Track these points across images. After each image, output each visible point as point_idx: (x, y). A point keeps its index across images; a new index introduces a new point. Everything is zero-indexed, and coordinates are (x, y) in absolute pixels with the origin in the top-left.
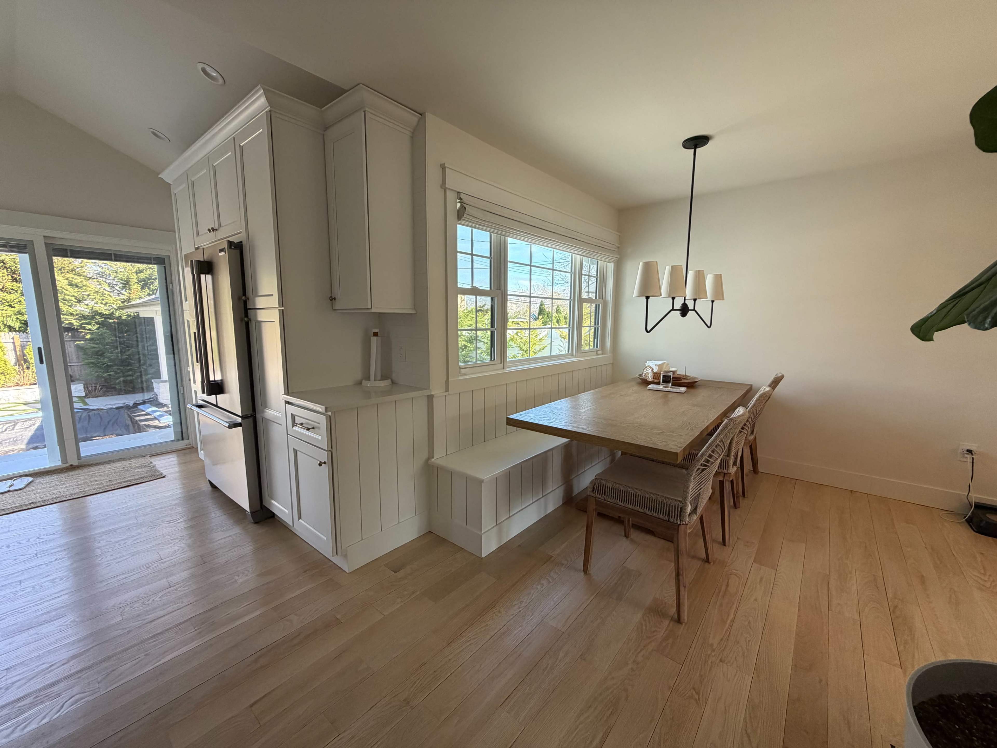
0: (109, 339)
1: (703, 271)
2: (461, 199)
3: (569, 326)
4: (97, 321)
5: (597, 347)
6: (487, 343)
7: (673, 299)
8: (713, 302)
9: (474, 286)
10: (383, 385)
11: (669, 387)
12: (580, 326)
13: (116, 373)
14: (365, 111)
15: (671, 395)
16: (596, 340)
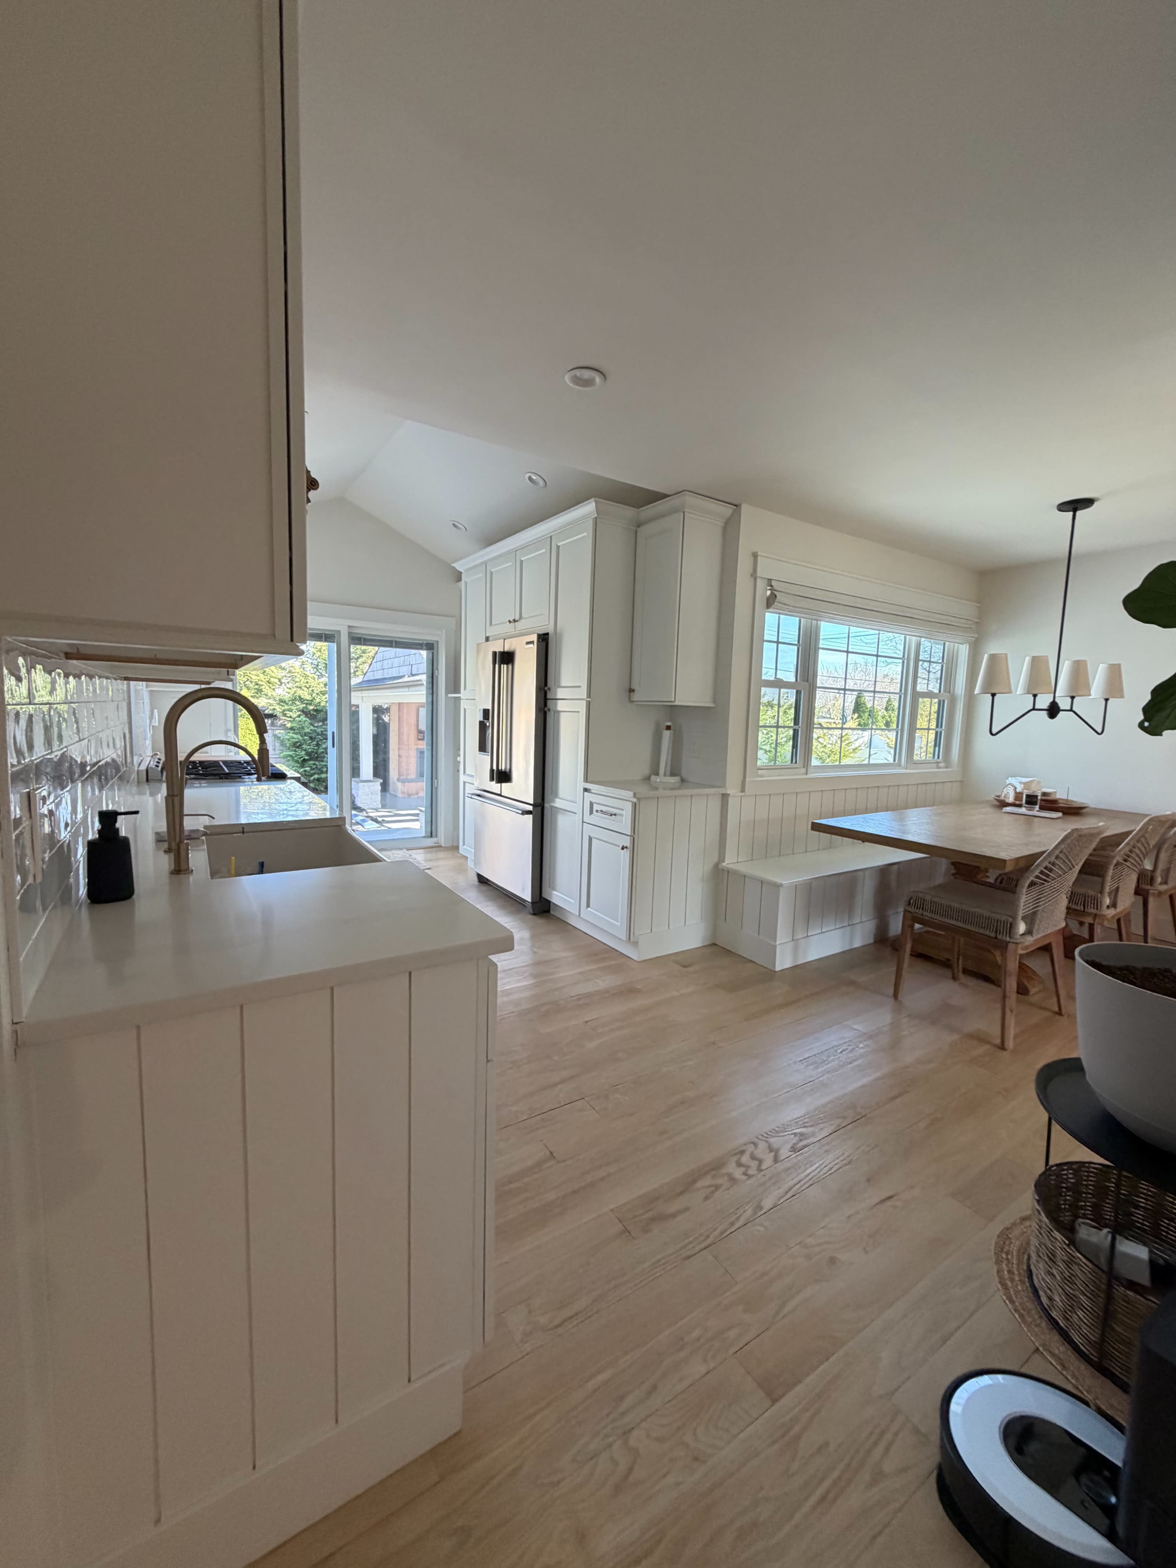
0: (308, 728)
1: (1085, 661)
2: (771, 586)
3: (898, 726)
4: (298, 707)
5: (938, 758)
6: (770, 751)
7: (1035, 696)
8: (1107, 700)
9: (778, 677)
10: (672, 781)
11: (1036, 811)
12: (913, 729)
13: (312, 769)
14: (684, 513)
15: (1036, 820)
16: (937, 748)
